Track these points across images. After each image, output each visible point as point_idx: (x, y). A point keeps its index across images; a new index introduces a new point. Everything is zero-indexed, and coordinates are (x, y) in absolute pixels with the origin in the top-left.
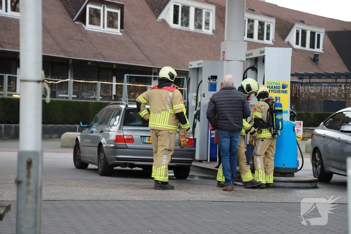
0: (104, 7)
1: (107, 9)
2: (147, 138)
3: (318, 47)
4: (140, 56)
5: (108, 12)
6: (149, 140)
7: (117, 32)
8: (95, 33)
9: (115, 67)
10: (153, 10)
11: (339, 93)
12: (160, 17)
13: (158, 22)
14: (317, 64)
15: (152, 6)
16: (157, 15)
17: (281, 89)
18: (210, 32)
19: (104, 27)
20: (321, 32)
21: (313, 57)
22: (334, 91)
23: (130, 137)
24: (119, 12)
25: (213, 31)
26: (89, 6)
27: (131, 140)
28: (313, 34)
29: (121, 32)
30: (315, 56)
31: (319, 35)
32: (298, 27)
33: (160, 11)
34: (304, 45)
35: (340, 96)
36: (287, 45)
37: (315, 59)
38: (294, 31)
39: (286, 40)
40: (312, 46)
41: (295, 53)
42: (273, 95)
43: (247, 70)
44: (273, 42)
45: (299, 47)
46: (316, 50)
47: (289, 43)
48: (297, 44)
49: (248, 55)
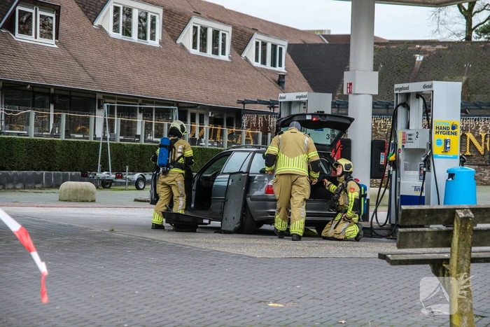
0: (36, 9)
1: (40, 13)
3: (280, 65)
4: (84, 76)
5: (41, 16)
7: (51, 43)
8: (27, 45)
9: (52, 90)
10: (86, 12)
12: (97, 23)
13: (95, 29)
14: (283, 88)
15: (84, 7)
16: (93, 19)
17: (451, 130)
18: (156, 43)
19: (36, 38)
20: (283, 44)
21: (277, 78)
24: (53, 16)
25: (160, 43)
26: (18, 8)
28: (274, 47)
29: (56, 43)
30: (279, 78)
31: (281, 49)
32: (257, 37)
33: (97, 15)
34: (264, 62)
36: (245, 62)
37: (280, 81)
38: (253, 43)
39: (243, 55)
40: (273, 64)
41: (256, 72)
42: (443, 137)
43: (397, 106)
44: (229, 57)
45: (259, 65)
46: (278, 69)
47: (246, 59)
48: (257, 60)
49: (400, 89)
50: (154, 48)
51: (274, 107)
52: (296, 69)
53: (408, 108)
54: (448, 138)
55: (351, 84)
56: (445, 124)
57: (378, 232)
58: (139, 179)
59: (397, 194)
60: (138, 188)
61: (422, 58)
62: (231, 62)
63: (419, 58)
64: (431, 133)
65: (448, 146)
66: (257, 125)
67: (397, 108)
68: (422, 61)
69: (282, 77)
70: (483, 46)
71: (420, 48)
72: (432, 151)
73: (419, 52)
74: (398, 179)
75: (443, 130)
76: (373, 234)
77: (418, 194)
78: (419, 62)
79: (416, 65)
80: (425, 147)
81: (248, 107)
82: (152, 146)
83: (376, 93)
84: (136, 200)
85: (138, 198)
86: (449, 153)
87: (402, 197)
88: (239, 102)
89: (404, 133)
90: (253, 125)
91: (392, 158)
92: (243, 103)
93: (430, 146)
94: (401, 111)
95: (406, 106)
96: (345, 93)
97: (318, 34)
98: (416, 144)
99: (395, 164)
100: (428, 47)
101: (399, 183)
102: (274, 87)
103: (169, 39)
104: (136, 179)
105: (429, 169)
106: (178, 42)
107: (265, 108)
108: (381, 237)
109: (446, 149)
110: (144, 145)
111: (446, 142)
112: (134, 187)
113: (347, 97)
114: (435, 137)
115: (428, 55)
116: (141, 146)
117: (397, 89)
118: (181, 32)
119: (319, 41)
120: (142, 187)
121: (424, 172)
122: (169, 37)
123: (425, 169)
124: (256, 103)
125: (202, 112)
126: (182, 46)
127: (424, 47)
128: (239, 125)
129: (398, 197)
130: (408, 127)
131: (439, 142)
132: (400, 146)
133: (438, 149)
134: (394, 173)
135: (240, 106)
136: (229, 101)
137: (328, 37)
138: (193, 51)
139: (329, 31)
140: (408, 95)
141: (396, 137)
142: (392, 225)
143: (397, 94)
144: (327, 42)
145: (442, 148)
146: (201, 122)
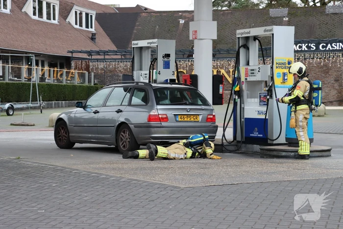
2: (179, 117)
3: (91, 27)
6: (181, 118)
11: (125, 68)
14: (95, 42)
17: (287, 65)
18: (8, 11)
20: (93, 13)
21: (90, 36)
22: (120, 66)
23: (165, 116)
25: (10, 11)
27: (166, 119)
28: (87, 15)
30: (92, 35)
31: (91, 16)
32: (76, 8)
34: (81, 25)
35: (126, 70)
36: (69, 25)
37: (93, 37)
38: (73, 13)
39: (67, 20)
40: (87, 27)
41: (76, 32)
42: (282, 71)
43: (239, 48)
44: (58, 22)
45: (78, 27)
46: (90, 29)
47: (69, 23)
48: (76, 24)
49: (242, 34)
50: (7, 14)
51: (91, 55)
52: (101, 30)
53: (248, 49)
54: (285, 72)
55: (196, 32)
56: (283, 60)
57: (227, 147)
58: (9, 108)
59: (242, 117)
60: (8, 114)
61: (183, 22)
62: (60, 25)
63: (182, 22)
64: (272, 68)
65: (286, 78)
66: (82, 67)
67: (239, 50)
68: (184, 23)
69: (94, 35)
70: (222, 13)
71: (182, 15)
72: (274, 83)
73: (181, 17)
74: (242, 105)
75: (281, 65)
76: (224, 149)
77: (263, 117)
78: (182, 24)
79: (180, 26)
80: (267, 79)
81: (75, 55)
82: (14, 83)
83: (215, 38)
84: (12, 124)
85: (13, 123)
86: (286, 83)
87: (246, 119)
88: (69, 52)
89: (246, 69)
90: (79, 67)
91: (237, 89)
92: (72, 52)
93: (272, 78)
94: (242, 52)
95: (246, 47)
96: (191, 38)
97: (112, 7)
98: (258, 77)
99: (239, 94)
100: (187, 14)
101: (244, 108)
102: (89, 42)
103: (16, 8)
104: (7, 108)
105: (271, 97)
106: (23, 10)
107: (85, 56)
108: (230, 152)
109: (284, 80)
110: (9, 83)
111: (284, 74)
112: (5, 114)
113: (192, 42)
114: (276, 71)
115: (187, 20)
116: (6, 83)
117: (239, 34)
118: (24, 4)
119: (112, 12)
120: (11, 113)
121: (268, 100)
122: (16, 7)
123: (268, 97)
124: (80, 52)
125: (43, 59)
126: (26, 14)
127: (184, 14)
128: (69, 67)
129: (242, 120)
130: (248, 64)
131: (279, 76)
132: (243, 79)
133: (278, 81)
134: (238, 101)
135: (70, 55)
136: (62, 51)
137: (119, 9)
138: (34, 17)
139: (119, 5)
140: (247, 38)
141: (239, 72)
142: (238, 142)
143: (239, 38)
144: (118, 12)
145: (281, 79)
146: (43, 66)
